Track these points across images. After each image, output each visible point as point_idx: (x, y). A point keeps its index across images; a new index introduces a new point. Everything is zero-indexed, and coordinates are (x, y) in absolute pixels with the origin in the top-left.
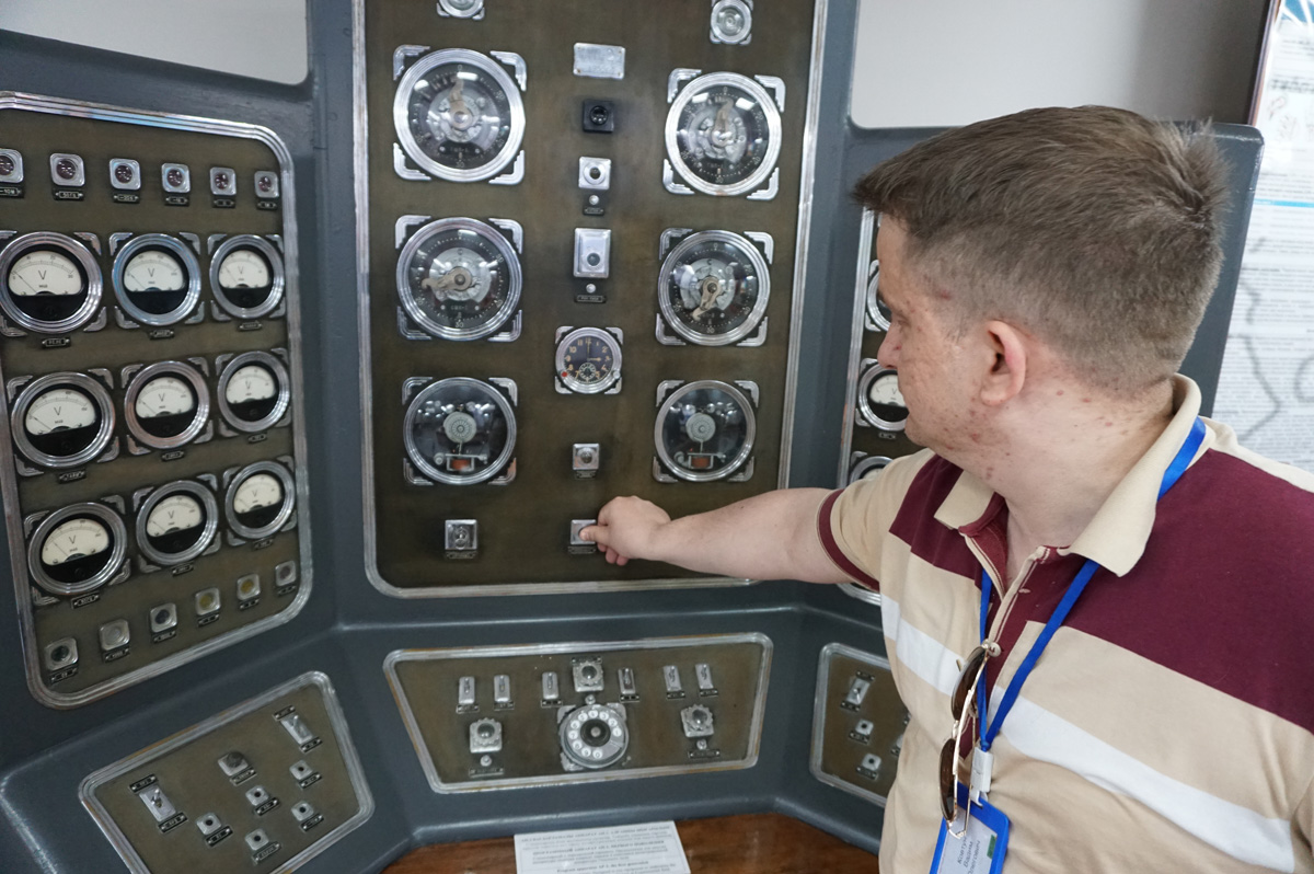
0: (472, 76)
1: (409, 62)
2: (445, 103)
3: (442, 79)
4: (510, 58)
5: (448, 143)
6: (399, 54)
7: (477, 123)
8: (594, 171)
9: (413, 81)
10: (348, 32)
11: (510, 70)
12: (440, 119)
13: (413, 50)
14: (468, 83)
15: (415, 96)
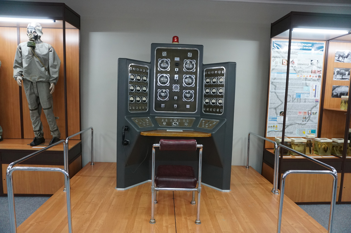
0: (165, 61)
1: (160, 60)
2: (163, 63)
3: (162, 62)
4: (168, 59)
5: (163, 67)
6: (159, 59)
7: (166, 65)
8: (177, 69)
9: (160, 62)
10: (154, 58)
11: (169, 60)
12: (162, 65)
13: (160, 59)
14: (165, 62)
15: (160, 63)
